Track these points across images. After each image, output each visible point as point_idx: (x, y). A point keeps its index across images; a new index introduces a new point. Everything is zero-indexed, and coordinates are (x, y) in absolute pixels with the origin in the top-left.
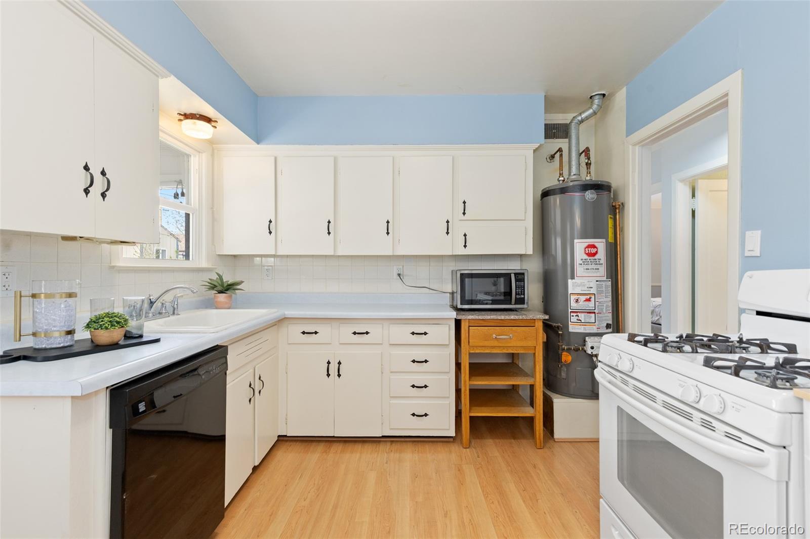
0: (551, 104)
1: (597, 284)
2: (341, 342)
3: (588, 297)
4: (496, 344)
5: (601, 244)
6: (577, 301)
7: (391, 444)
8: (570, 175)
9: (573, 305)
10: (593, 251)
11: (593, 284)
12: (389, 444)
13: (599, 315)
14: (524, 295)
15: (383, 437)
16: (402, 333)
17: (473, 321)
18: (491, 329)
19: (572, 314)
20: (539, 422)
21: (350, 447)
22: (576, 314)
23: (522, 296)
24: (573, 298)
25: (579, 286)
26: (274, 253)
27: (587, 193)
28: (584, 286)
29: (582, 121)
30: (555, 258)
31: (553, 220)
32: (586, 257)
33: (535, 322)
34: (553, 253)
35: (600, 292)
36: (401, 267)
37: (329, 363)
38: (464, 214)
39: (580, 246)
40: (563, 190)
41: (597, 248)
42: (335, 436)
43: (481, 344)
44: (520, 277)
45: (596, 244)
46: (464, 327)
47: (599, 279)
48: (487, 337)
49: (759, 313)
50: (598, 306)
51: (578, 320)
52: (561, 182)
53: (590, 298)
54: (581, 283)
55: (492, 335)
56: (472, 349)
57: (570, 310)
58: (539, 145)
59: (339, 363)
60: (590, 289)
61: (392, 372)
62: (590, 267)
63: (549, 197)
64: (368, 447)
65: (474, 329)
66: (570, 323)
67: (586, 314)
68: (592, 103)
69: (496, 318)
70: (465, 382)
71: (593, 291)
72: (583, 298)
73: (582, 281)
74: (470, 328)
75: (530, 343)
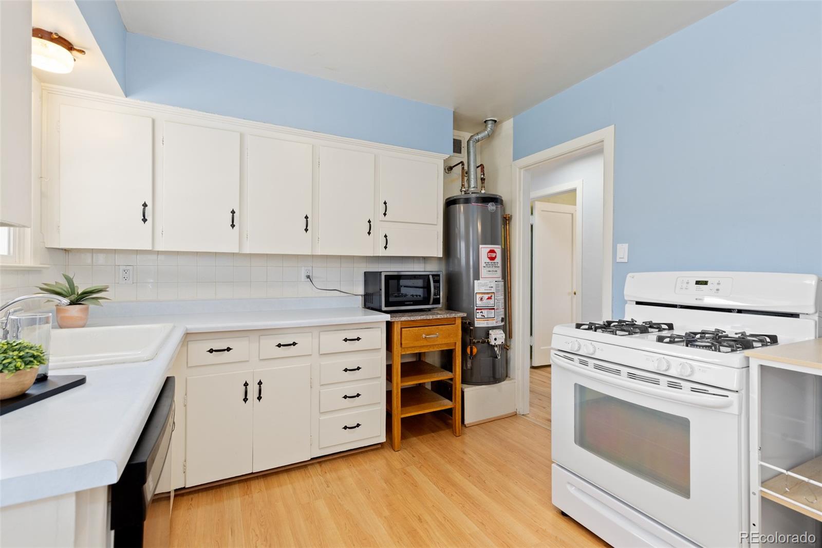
0: (458, 121)
1: (496, 284)
2: (261, 358)
3: (490, 295)
4: (425, 343)
5: (498, 249)
6: (481, 299)
7: (321, 466)
8: (469, 186)
9: (479, 303)
10: (493, 255)
11: (493, 284)
12: (318, 466)
13: (498, 311)
14: (439, 295)
15: (312, 459)
16: (334, 340)
17: (404, 323)
18: (421, 330)
19: (477, 311)
20: (459, 412)
21: (274, 480)
22: (481, 311)
23: (438, 297)
24: (478, 296)
25: (483, 286)
26: (151, 249)
27: (489, 204)
28: (487, 285)
29: (478, 141)
30: (459, 260)
31: (458, 226)
32: (488, 260)
33: (455, 320)
34: (459, 256)
35: (498, 291)
36: (311, 268)
37: (246, 384)
38: (385, 214)
39: (484, 250)
40: (467, 201)
41: (495, 253)
42: (254, 472)
43: (412, 345)
44: (436, 278)
45: (495, 250)
46: (396, 329)
47: (497, 280)
48: (417, 338)
49: (638, 303)
50: (497, 303)
51: (482, 316)
52: (463, 193)
53: (491, 296)
54: (485, 283)
55: (422, 335)
56: (403, 350)
57: (476, 308)
58: (449, 156)
59: (260, 383)
60: (491, 288)
61: (322, 385)
62: (491, 269)
63: (455, 205)
64: (296, 475)
65: (407, 331)
66: (476, 319)
67: (488, 310)
68: (486, 126)
69: (425, 318)
70: (397, 384)
71: (493, 290)
72: (486, 296)
73: (486, 282)
74: (403, 329)
75: (452, 340)
